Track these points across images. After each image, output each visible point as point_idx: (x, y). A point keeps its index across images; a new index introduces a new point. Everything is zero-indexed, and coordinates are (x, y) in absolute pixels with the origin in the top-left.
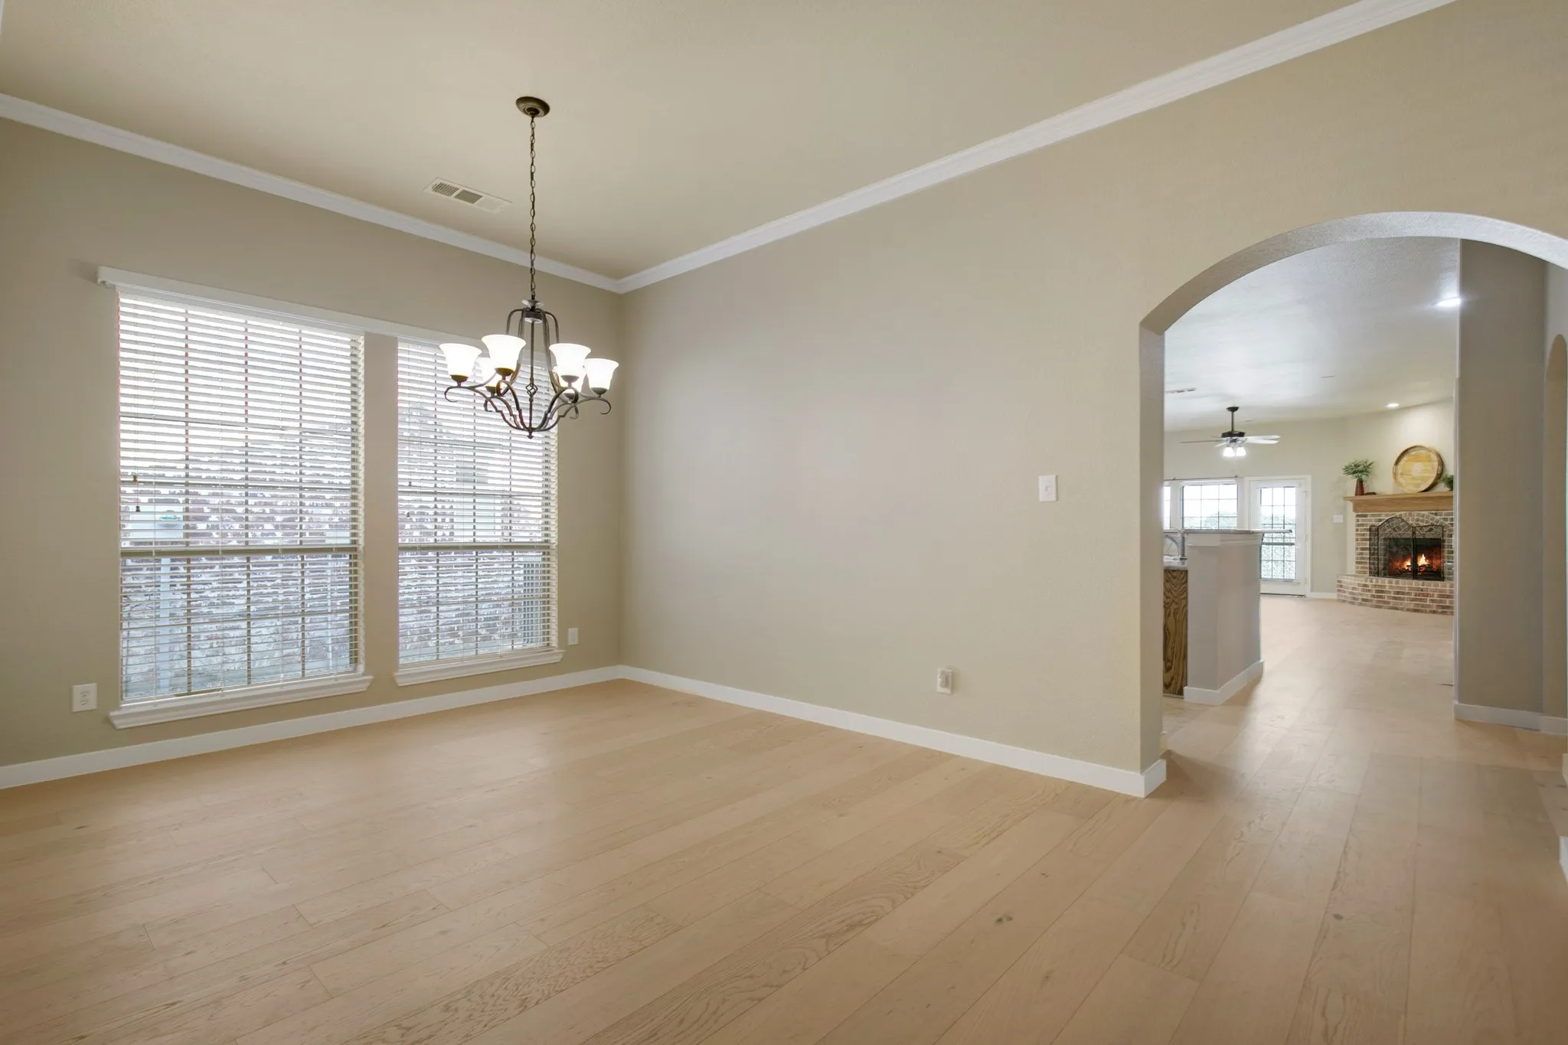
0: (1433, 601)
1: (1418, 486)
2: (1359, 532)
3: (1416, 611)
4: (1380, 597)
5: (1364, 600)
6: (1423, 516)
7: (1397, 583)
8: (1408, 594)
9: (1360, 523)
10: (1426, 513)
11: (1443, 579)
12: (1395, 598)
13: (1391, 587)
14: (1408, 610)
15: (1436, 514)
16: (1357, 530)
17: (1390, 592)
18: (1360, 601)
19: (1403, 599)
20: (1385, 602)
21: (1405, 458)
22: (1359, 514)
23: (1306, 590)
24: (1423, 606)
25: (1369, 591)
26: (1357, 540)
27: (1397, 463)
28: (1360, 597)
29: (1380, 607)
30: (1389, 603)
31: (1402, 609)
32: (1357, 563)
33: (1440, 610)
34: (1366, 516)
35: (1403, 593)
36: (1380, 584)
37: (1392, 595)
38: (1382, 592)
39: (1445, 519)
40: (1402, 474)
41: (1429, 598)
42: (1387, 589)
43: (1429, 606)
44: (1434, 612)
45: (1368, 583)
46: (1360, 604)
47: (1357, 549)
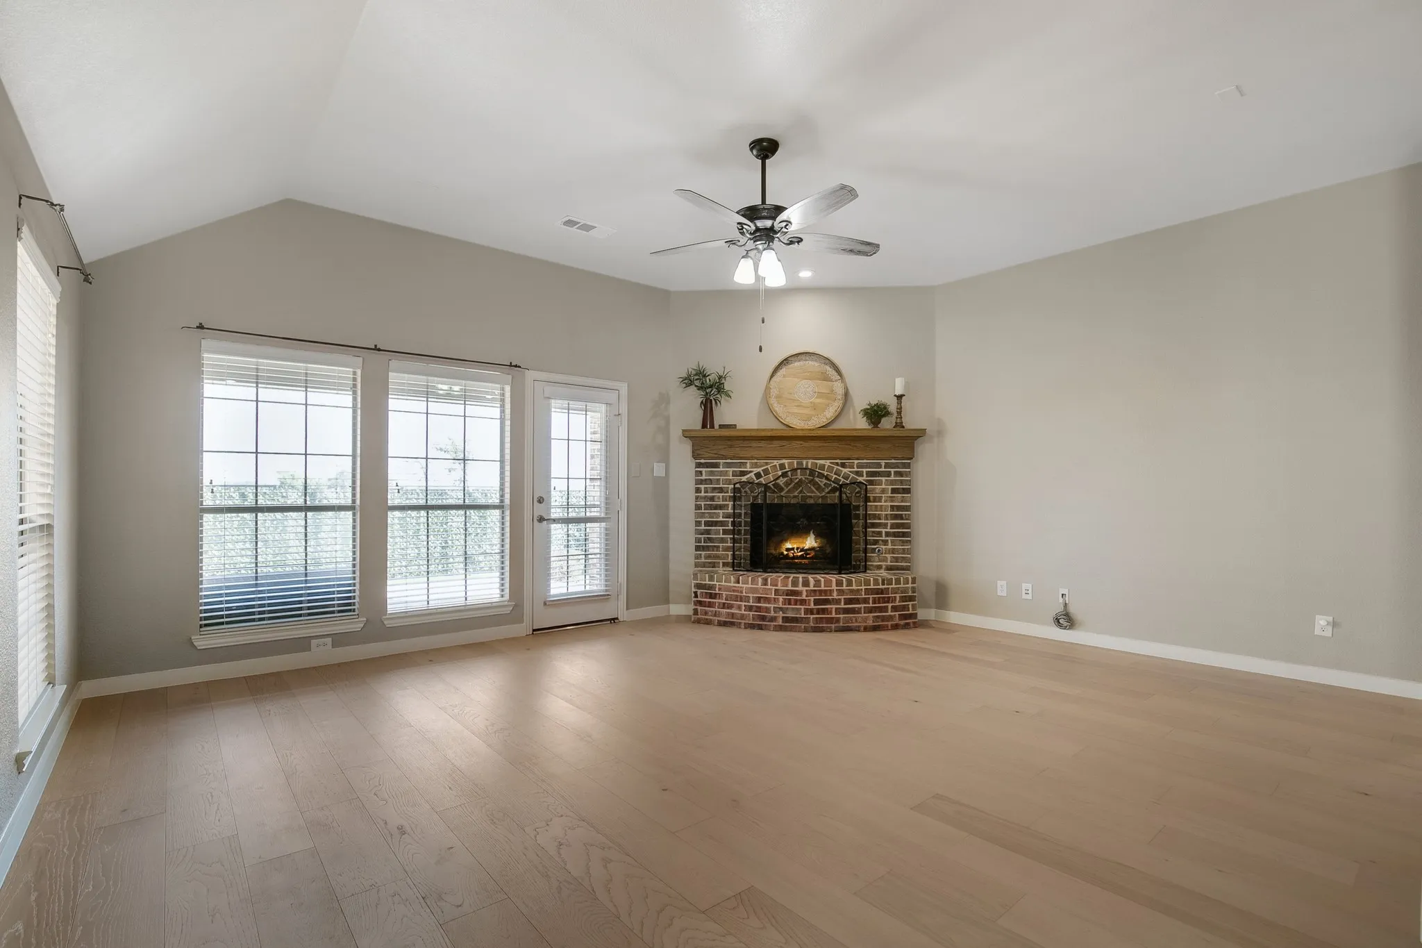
0: (895, 609)
1: (809, 418)
2: (703, 494)
3: (875, 629)
4: (823, 611)
5: (786, 619)
6: (822, 467)
7: (849, 583)
8: (866, 601)
9: (704, 477)
10: (827, 463)
11: (856, 570)
12: (846, 611)
13: (841, 592)
14: (866, 629)
15: (843, 465)
16: (698, 490)
17: (838, 602)
18: (780, 622)
19: (858, 611)
20: (830, 620)
21: (783, 371)
22: (702, 461)
23: (618, 608)
24: (884, 619)
25: (803, 602)
26: (698, 507)
27: (772, 376)
28: (781, 614)
29: (821, 630)
30: (838, 620)
31: (857, 630)
32: (698, 548)
33: (902, 622)
34: (716, 465)
35: (857, 601)
36: (823, 588)
37: (842, 606)
38: (826, 602)
39: (859, 474)
40: (779, 397)
41: (890, 605)
42: (835, 595)
43: (891, 618)
44: (896, 627)
45: (800, 588)
46: (780, 628)
47: (698, 523)
